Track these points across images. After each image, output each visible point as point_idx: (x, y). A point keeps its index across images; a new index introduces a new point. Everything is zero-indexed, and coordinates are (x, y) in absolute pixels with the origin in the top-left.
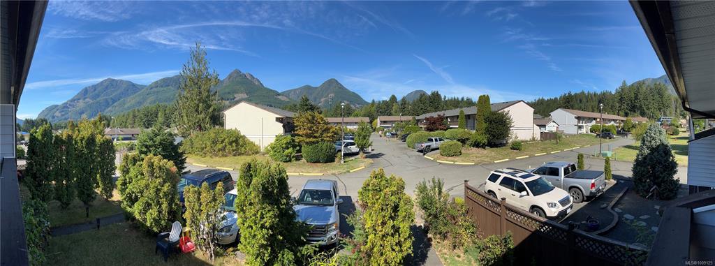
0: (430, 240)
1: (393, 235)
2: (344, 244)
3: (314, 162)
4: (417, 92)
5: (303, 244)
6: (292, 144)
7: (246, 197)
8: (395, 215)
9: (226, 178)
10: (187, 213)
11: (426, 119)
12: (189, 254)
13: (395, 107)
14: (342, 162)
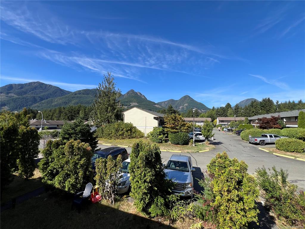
0: (273, 218)
2: (198, 198)
3: (176, 144)
4: (248, 100)
5: (170, 194)
6: (163, 133)
7: (135, 163)
8: (239, 187)
9: (124, 152)
10: (97, 176)
11: (258, 119)
12: (98, 203)
13: (230, 111)
14: (194, 145)
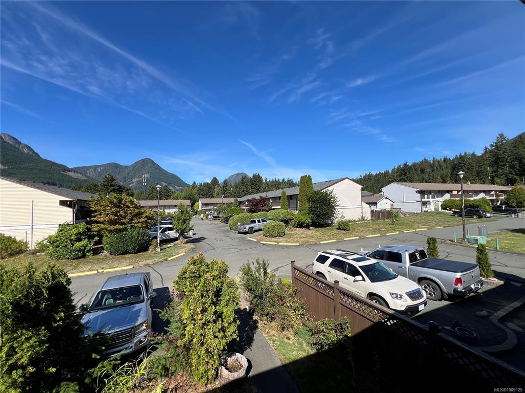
0: (256, 322)
1: (215, 322)
2: (157, 343)
3: (121, 254)
4: (238, 174)
5: (95, 363)
6: (87, 235)
8: (217, 300)
11: (249, 201)
13: (217, 189)
14: (158, 250)
